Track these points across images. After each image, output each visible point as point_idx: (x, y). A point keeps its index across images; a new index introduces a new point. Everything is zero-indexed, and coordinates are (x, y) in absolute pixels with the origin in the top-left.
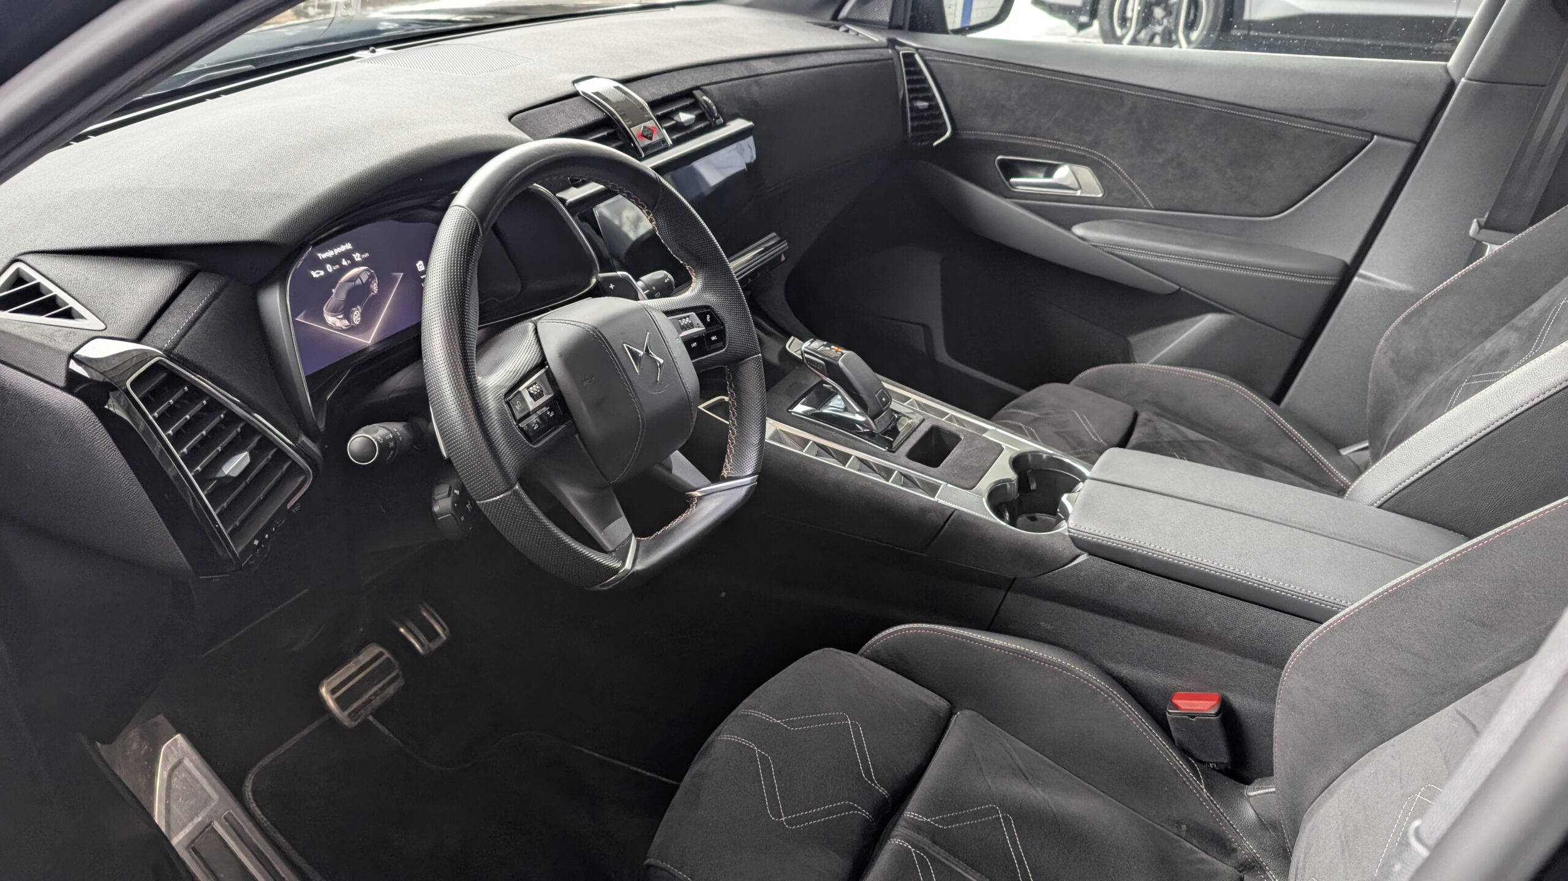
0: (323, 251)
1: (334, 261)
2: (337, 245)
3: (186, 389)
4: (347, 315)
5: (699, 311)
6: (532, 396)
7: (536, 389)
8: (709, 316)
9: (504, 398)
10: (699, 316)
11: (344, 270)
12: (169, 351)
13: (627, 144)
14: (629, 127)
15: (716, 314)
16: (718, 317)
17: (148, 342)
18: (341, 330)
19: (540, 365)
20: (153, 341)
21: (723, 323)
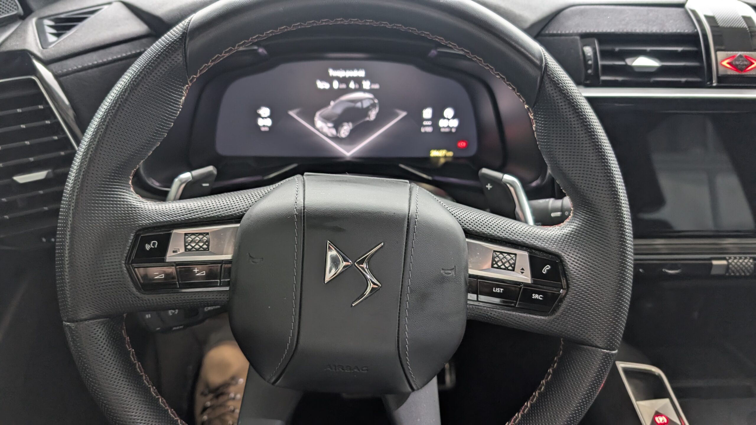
0: (336, 68)
1: (342, 80)
2: (352, 68)
3: (41, 107)
4: (337, 126)
5: (539, 255)
6: (186, 246)
7: (200, 241)
8: (548, 267)
9: (139, 230)
10: (532, 259)
11: (348, 91)
12: (57, 77)
13: (701, 68)
14: (716, 51)
15: (564, 271)
16: (565, 276)
17: (52, 66)
18: (327, 136)
19: (237, 218)
20: (56, 66)
21: (568, 287)
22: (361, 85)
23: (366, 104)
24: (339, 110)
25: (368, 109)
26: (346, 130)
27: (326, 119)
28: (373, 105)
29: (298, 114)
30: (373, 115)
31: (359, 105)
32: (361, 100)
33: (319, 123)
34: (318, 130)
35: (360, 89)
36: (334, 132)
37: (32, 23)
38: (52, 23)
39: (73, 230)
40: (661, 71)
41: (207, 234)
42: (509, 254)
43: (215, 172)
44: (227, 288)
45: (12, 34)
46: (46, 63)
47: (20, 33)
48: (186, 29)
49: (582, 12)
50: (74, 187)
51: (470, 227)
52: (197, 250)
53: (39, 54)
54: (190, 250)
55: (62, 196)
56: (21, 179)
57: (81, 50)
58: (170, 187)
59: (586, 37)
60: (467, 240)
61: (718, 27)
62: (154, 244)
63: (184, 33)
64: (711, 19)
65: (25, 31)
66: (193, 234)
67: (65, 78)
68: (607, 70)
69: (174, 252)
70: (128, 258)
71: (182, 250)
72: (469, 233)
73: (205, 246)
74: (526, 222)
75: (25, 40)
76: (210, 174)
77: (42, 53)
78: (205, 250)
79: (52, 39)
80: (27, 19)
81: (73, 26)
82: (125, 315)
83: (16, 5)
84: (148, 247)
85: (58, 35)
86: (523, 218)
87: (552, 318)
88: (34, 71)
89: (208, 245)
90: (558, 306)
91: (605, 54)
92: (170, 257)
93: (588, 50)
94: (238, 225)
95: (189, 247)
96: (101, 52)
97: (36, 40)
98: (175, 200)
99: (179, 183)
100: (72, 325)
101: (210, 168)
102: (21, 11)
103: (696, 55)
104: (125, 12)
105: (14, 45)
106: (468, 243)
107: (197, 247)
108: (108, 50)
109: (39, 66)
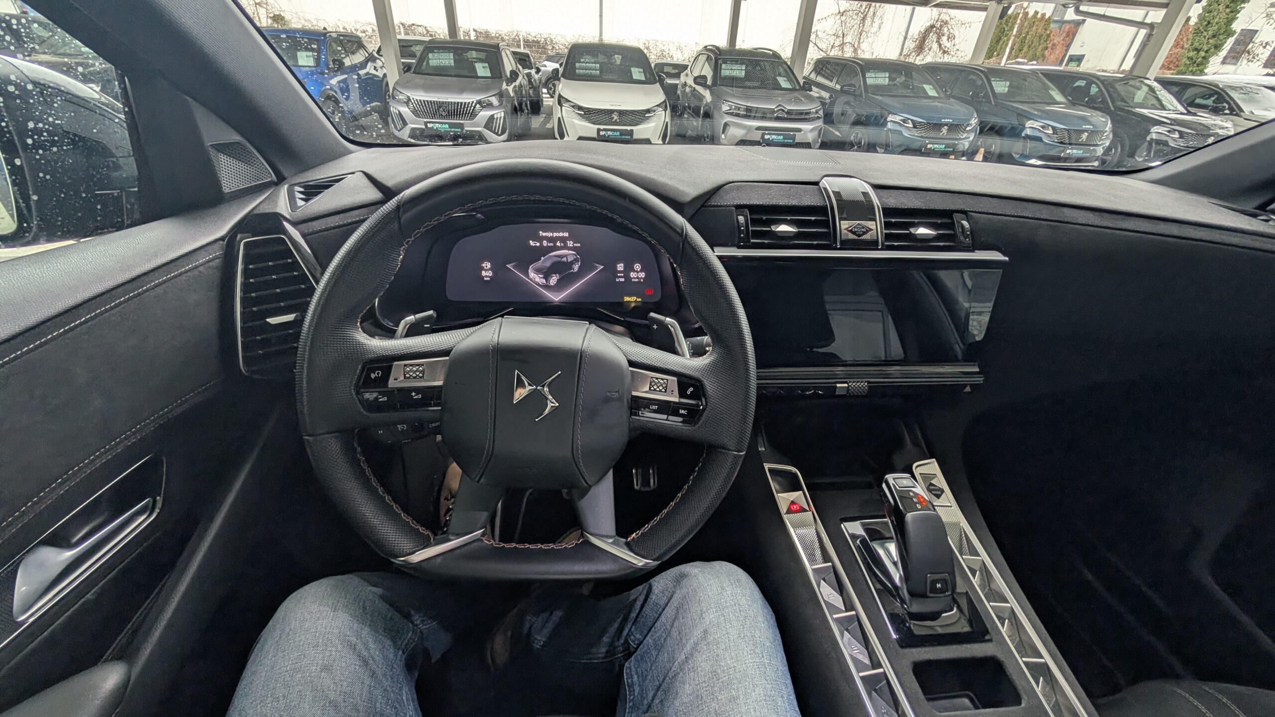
0: (546, 230)
1: (550, 240)
2: (557, 231)
3: (289, 261)
4: (547, 277)
5: (686, 380)
6: (405, 375)
7: (416, 371)
8: (691, 389)
9: (366, 362)
10: (680, 384)
11: (555, 248)
12: (304, 236)
13: (829, 233)
14: (840, 219)
15: (704, 392)
16: (704, 395)
17: (300, 226)
18: (539, 285)
19: (446, 353)
20: (303, 227)
21: (706, 404)
22: (565, 244)
23: (570, 259)
24: (548, 264)
25: (572, 263)
26: (554, 280)
27: (538, 271)
28: (576, 260)
29: (514, 267)
30: (576, 268)
31: (564, 259)
32: (566, 256)
33: (532, 275)
34: (531, 280)
35: (565, 247)
36: (544, 281)
37: (284, 189)
38: (302, 190)
39: (310, 362)
40: (798, 236)
41: (423, 365)
42: (662, 379)
43: (435, 315)
44: (440, 408)
45: (266, 198)
46: (295, 224)
47: (272, 199)
48: (399, 202)
49: (738, 188)
50: (309, 328)
51: (633, 358)
52: (415, 378)
53: (288, 216)
54: (408, 378)
55: (300, 335)
56: (272, 321)
57: (325, 213)
58: (397, 326)
59: (739, 207)
60: (631, 369)
61: (842, 200)
62: (378, 373)
63: (398, 205)
64: (837, 194)
65: (277, 197)
66: (411, 365)
67: (310, 237)
68: (757, 234)
69: (396, 379)
70: (357, 386)
71: (402, 378)
72: (632, 364)
73: (421, 375)
74: (683, 355)
75: (276, 204)
76: (430, 317)
77: (291, 216)
78: (421, 377)
79: (300, 203)
80: (280, 186)
81: (320, 193)
82: (356, 431)
83: (270, 173)
84: (373, 376)
85: (306, 200)
86: (681, 353)
87: (694, 428)
88: (285, 232)
89: (423, 374)
90: (699, 420)
91: (755, 222)
92: (392, 383)
93: (741, 219)
94: (448, 358)
95: (408, 375)
96: (342, 215)
97: (286, 204)
98: (401, 337)
99: (404, 325)
100: (310, 438)
101: (431, 312)
102: (274, 178)
103: (825, 224)
104: (366, 181)
105: (267, 209)
106: (632, 371)
107: (414, 375)
108: (348, 214)
109: (287, 225)
